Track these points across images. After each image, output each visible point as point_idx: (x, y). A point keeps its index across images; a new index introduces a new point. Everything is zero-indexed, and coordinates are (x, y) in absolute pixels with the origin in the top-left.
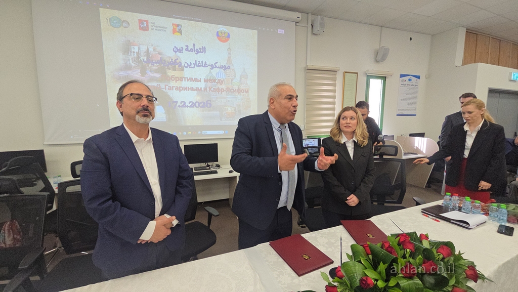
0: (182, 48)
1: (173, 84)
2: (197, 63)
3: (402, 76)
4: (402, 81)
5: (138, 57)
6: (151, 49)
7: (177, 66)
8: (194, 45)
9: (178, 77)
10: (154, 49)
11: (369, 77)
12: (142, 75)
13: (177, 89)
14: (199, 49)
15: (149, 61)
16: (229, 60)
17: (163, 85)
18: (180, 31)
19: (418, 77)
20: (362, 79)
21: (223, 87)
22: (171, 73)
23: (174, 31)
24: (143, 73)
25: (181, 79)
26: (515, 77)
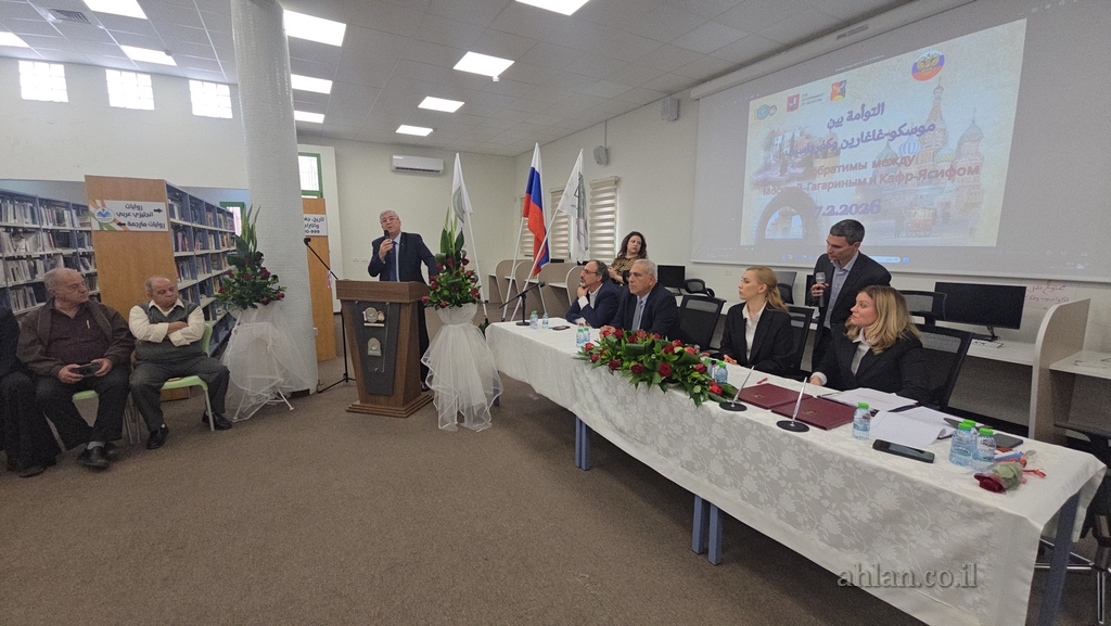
0: (842, 118)
1: (820, 179)
2: (865, 135)
5: (781, 150)
6: (797, 135)
7: (829, 150)
8: (863, 105)
9: (828, 168)
10: (801, 134)
12: (782, 175)
13: (825, 186)
14: (874, 109)
15: (793, 153)
16: (936, 111)
17: (805, 185)
18: (843, 93)
21: (913, 169)
22: (819, 163)
23: (834, 94)
24: (783, 171)
25: (833, 170)
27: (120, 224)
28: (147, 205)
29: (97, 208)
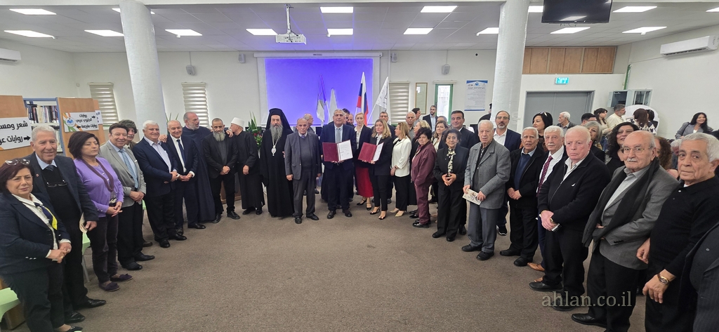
3: (468, 82)
4: (469, 85)
11: (437, 85)
19: (486, 82)
20: (431, 88)
26: (561, 82)
27: (78, 127)
28: (89, 115)
29: (67, 118)
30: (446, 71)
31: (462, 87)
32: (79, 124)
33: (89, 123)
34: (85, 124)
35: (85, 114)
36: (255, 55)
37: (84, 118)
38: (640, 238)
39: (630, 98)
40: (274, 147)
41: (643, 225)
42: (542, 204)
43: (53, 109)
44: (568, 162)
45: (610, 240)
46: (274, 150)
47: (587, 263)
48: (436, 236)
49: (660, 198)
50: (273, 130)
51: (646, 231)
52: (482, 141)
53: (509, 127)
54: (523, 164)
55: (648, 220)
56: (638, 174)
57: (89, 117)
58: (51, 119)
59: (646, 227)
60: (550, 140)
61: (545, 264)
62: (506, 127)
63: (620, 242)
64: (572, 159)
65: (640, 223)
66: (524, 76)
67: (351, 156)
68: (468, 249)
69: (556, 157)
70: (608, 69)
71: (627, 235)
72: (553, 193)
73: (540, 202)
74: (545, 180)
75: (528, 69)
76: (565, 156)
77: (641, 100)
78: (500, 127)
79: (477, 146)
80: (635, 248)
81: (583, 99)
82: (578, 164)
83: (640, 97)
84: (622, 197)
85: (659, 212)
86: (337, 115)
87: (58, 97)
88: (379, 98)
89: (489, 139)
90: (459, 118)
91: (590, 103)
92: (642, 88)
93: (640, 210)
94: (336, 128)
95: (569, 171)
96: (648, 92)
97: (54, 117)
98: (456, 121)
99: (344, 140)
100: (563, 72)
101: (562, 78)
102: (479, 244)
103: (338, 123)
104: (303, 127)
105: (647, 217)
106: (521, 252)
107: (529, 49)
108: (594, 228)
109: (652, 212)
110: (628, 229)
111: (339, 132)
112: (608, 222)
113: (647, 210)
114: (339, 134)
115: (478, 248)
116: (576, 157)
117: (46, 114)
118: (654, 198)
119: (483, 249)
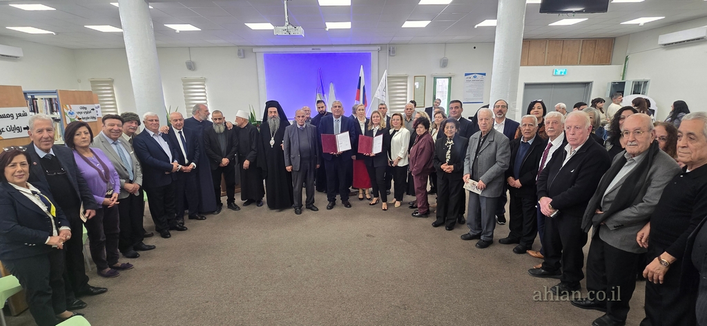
3: (466, 75)
4: (467, 78)
11: (435, 78)
19: (485, 74)
20: (430, 81)
26: (558, 73)
27: (79, 119)
28: (89, 107)
29: (68, 110)
30: (444, 64)
31: (460, 80)
32: (80, 116)
33: (89, 115)
34: (85, 116)
35: (85, 106)
36: (255, 50)
37: (84, 110)
38: (640, 222)
39: (628, 88)
40: (273, 138)
41: (643, 210)
42: (540, 191)
43: (54, 101)
44: (567, 148)
45: (610, 224)
46: (272, 142)
47: (586, 249)
48: (436, 225)
49: (661, 183)
50: (271, 122)
51: (646, 215)
52: (482, 130)
53: (507, 116)
54: (522, 153)
55: (649, 204)
56: (638, 159)
57: (89, 110)
58: (52, 111)
59: (646, 211)
60: (550, 125)
61: (545, 251)
62: (504, 115)
63: (620, 227)
64: (571, 145)
65: (640, 207)
66: (522, 68)
67: (349, 147)
68: (467, 238)
69: (556, 144)
70: (606, 60)
71: (627, 219)
72: (552, 179)
73: (539, 189)
74: (545, 167)
75: (526, 60)
76: (565, 142)
77: (639, 89)
78: (498, 116)
79: (477, 135)
80: (634, 233)
81: (581, 90)
82: (577, 149)
83: (638, 87)
84: (621, 183)
85: (660, 196)
86: (336, 107)
87: (59, 89)
88: (377, 91)
89: (489, 127)
90: (457, 107)
91: (588, 93)
92: (640, 78)
93: (640, 195)
94: (334, 119)
95: (568, 157)
96: (646, 82)
97: (55, 109)
98: (454, 110)
99: (342, 131)
100: (561, 64)
101: (560, 70)
102: (478, 232)
103: (336, 114)
104: (301, 118)
105: (647, 201)
106: (520, 240)
107: (527, 41)
108: (593, 214)
109: (653, 196)
110: (629, 213)
111: (337, 124)
112: (608, 207)
113: (647, 195)
114: (338, 125)
115: (477, 237)
116: (575, 143)
117: (46, 106)
118: (654, 183)
119: (482, 238)
